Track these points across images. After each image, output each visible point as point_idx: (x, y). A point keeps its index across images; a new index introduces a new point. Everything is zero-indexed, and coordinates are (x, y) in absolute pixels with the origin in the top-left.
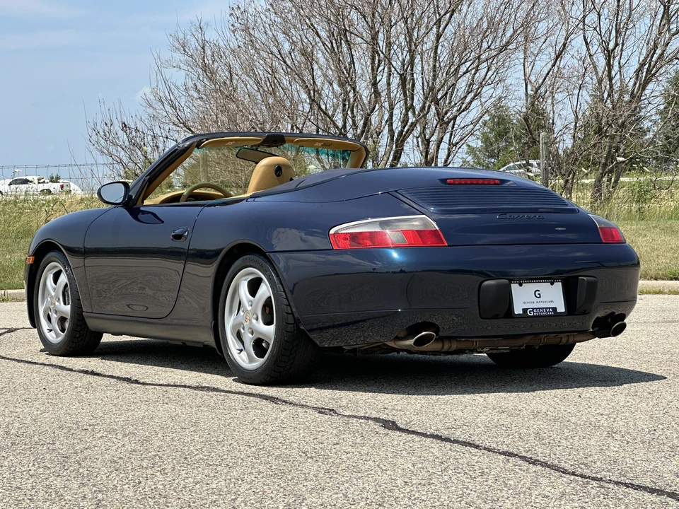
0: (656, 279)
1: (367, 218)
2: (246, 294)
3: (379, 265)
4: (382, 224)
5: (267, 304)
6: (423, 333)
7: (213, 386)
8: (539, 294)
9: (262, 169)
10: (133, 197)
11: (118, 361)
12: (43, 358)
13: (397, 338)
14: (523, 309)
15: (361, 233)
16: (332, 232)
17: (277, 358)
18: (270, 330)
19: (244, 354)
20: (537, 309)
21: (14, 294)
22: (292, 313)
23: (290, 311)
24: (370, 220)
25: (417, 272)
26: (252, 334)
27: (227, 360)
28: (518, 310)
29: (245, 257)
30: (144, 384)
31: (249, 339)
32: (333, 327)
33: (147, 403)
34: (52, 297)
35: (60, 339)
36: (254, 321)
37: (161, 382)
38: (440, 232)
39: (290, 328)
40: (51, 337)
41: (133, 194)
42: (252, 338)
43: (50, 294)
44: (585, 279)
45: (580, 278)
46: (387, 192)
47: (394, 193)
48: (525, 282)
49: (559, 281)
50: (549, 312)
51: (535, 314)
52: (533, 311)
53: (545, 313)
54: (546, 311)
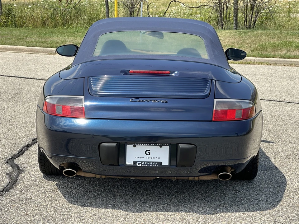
14: (134, 162)
20: (145, 162)
28: (129, 162)
38: (84, 108)
44: (180, 146)
45: (179, 145)
46: (84, 78)
47: (86, 79)
48: (138, 145)
49: (167, 145)
50: (155, 165)
51: (143, 165)
52: (141, 163)
53: (151, 165)
54: (152, 164)
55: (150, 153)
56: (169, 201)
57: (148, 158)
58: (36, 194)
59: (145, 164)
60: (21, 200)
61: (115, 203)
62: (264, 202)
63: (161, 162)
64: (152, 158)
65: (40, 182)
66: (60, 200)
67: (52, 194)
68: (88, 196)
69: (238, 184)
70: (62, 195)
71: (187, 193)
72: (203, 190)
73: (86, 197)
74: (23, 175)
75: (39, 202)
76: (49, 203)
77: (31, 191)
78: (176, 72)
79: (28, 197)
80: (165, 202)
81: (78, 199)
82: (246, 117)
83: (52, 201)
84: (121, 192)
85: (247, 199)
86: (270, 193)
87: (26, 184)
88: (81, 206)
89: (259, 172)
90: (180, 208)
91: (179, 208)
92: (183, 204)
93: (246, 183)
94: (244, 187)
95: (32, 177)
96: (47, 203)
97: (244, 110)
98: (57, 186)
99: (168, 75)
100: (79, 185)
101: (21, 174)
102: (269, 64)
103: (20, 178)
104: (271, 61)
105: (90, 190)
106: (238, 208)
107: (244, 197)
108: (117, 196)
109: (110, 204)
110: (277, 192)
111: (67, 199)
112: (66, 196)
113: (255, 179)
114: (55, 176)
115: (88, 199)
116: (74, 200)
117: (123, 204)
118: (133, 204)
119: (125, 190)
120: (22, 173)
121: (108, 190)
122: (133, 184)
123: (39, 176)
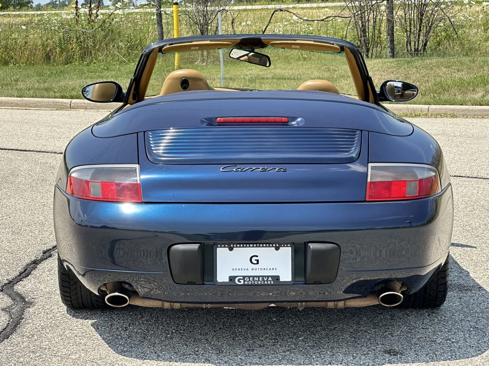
4: (95, 172)
6: (117, 294)
9: (169, 82)
14: (230, 277)
16: (70, 173)
20: (249, 277)
38: (139, 185)
44: (311, 247)
45: (309, 244)
46: (137, 133)
47: (141, 135)
48: (237, 247)
49: (287, 246)
50: (267, 281)
51: (246, 283)
52: (244, 279)
53: (261, 281)
54: (263, 280)
55: (258, 261)
56: (293, 346)
57: (256, 269)
58: (57, 340)
59: (249, 280)
60: (32, 352)
61: (197, 351)
62: (461, 343)
63: (279, 276)
64: (261, 269)
65: (62, 322)
66: (100, 349)
67: (85, 340)
68: (149, 341)
69: (413, 316)
70: (103, 341)
71: (323, 333)
72: (351, 326)
73: (146, 343)
74: (31, 310)
75: (64, 353)
76: (82, 355)
77: (49, 335)
78: (299, 120)
79: (45, 347)
80: (287, 348)
81: (131, 347)
82: (424, 194)
83: (87, 351)
84: (207, 334)
85: (431, 340)
86: (472, 329)
87: (38, 325)
88: (138, 358)
89: (449, 294)
90: (314, 357)
91: (312, 356)
92: (317, 350)
93: (427, 314)
94: (424, 320)
95: (47, 314)
96: (77, 355)
97: (421, 181)
98: (94, 327)
99: (285, 124)
100: (133, 324)
101: (28, 309)
102: (453, 116)
103: (26, 315)
104: (458, 110)
105: (152, 332)
106: (416, 354)
107: (425, 337)
108: (200, 340)
109: (190, 354)
110: (482, 327)
111: (112, 348)
112: (110, 343)
113: (442, 307)
114: (89, 311)
115: (149, 346)
116: (125, 349)
117: (212, 353)
118: (229, 353)
119: (214, 330)
120: (29, 307)
121: (184, 330)
122: (228, 319)
123: (60, 312)
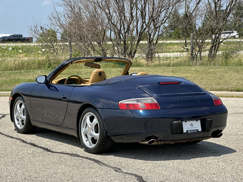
0: (231, 91)
1: (132, 98)
2: (88, 121)
3: (136, 115)
4: (137, 101)
5: (96, 125)
6: (152, 140)
7: (77, 154)
8: (192, 125)
9: (94, 73)
10: (48, 80)
11: (43, 137)
12: (16, 134)
13: (143, 141)
14: (187, 131)
15: (130, 104)
16: (120, 103)
17: (100, 145)
18: (98, 135)
19: (88, 142)
20: (191, 130)
21: (3, 93)
22: (105, 130)
23: (104, 129)
24: (133, 99)
25: (149, 118)
26: (91, 135)
27: (82, 144)
28: (185, 131)
29: (88, 108)
30: (53, 152)
31: (90, 137)
32: (120, 135)
33: (54, 164)
34: (19, 112)
35: (22, 128)
36: (92, 131)
37: (59, 151)
38: (157, 104)
39: (104, 135)
40: (19, 126)
41: (48, 79)
42: (91, 137)
43: (18, 111)
45: (207, 119)
46: (139, 88)
48: (187, 121)
49: (199, 120)
50: (196, 131)
51: (191, 132)
53: (194, 131)
57: (192, 128)
63: (198, 130)
